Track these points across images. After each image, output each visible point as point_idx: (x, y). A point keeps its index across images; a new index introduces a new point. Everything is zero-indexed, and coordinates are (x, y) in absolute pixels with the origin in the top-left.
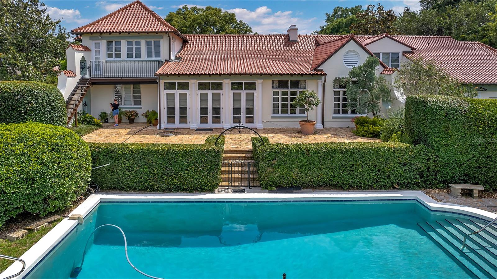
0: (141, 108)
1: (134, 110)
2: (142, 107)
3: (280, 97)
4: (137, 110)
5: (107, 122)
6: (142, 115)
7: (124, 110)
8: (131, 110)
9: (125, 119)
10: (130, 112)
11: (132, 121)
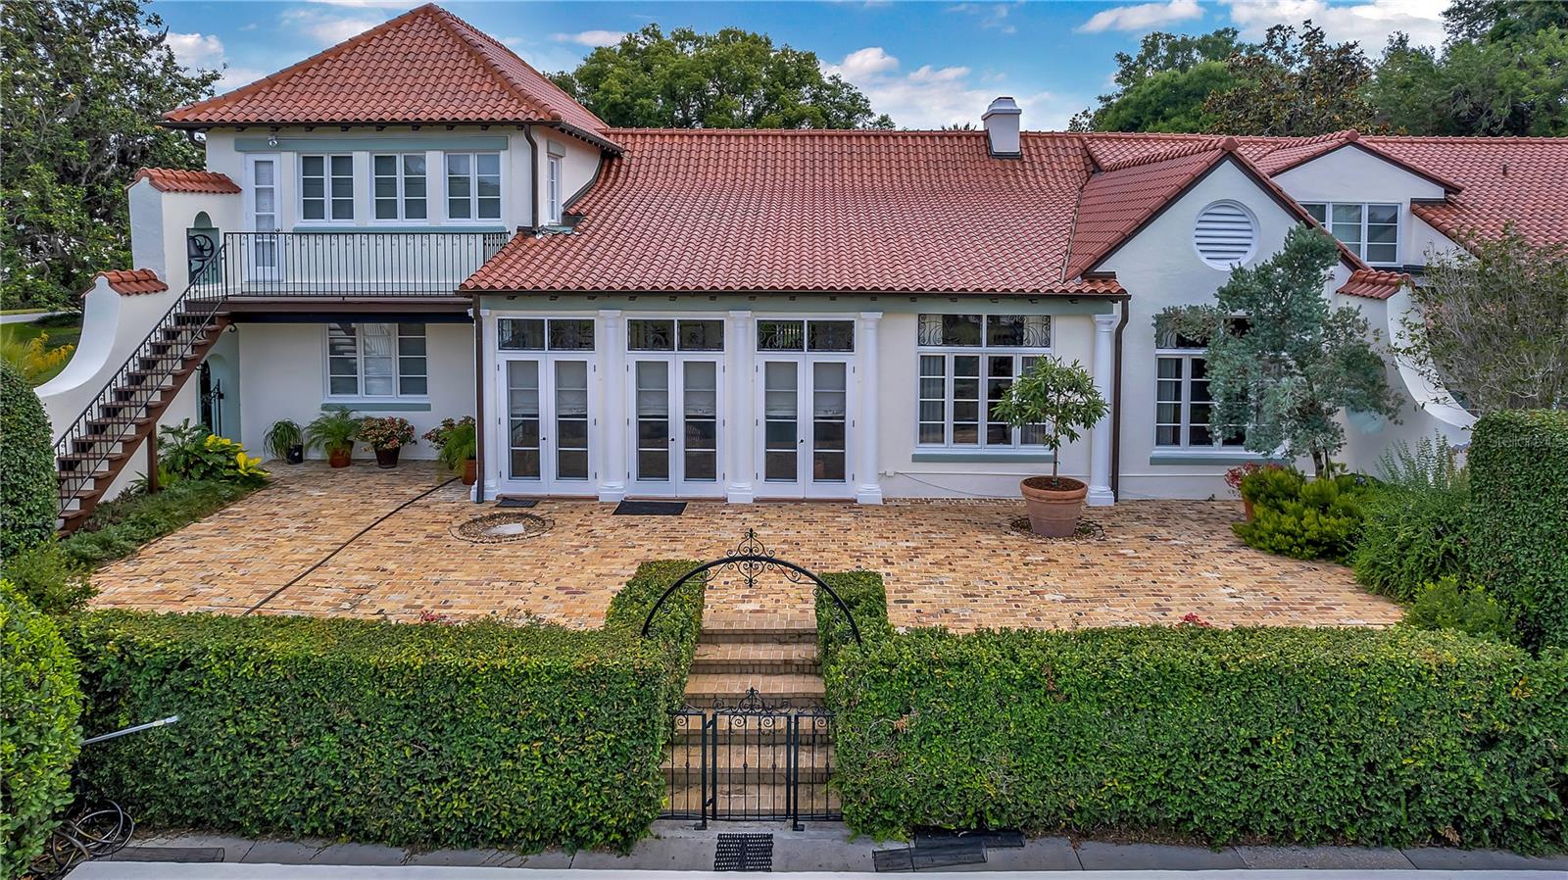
0: (427, 407)
1: (397, 415)
2: (429, 405)
3: (950, 377)
4: (412, 418)
5: (299, 460)
6: (428, 436)
7: (363, 414)
8: (385, 415)
9: (364, 451)
10: (383, 422)
11: (388, 458)
